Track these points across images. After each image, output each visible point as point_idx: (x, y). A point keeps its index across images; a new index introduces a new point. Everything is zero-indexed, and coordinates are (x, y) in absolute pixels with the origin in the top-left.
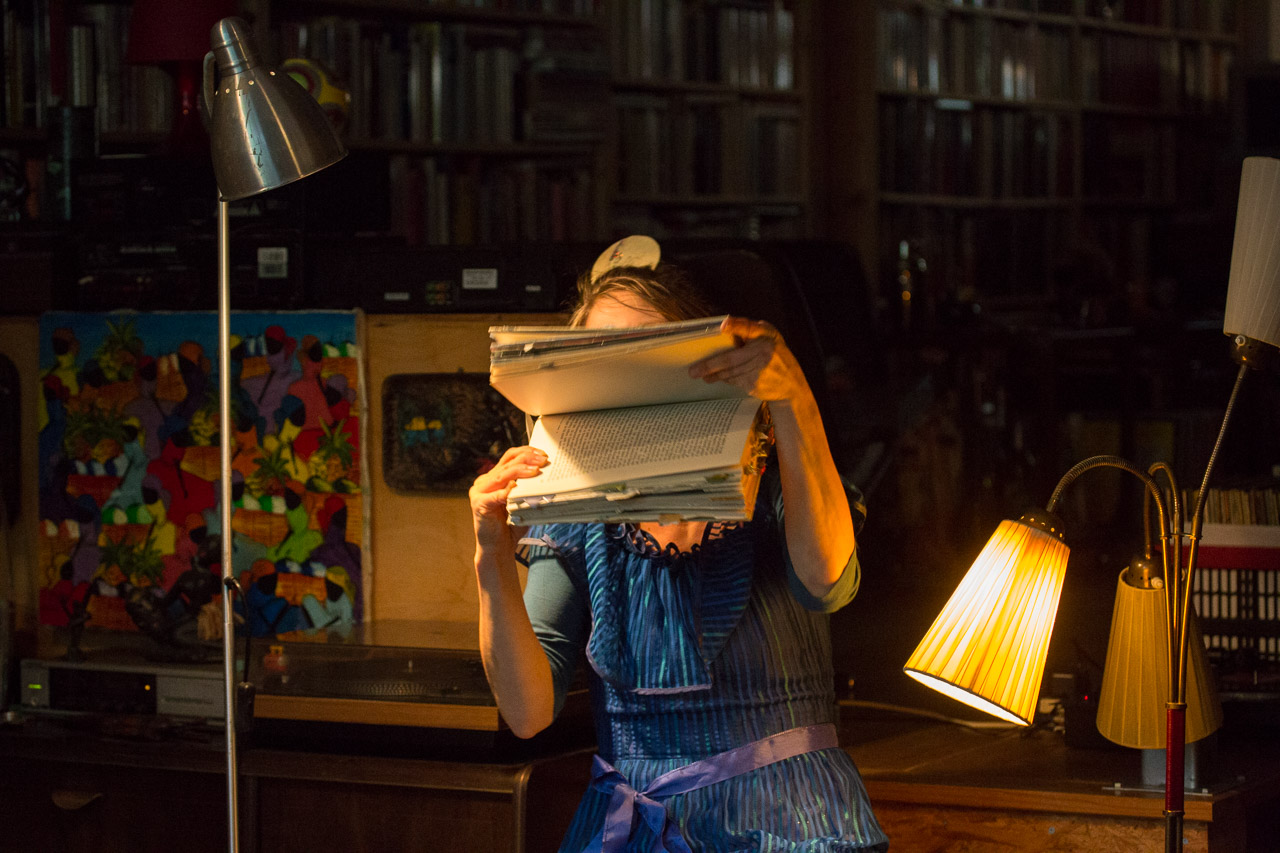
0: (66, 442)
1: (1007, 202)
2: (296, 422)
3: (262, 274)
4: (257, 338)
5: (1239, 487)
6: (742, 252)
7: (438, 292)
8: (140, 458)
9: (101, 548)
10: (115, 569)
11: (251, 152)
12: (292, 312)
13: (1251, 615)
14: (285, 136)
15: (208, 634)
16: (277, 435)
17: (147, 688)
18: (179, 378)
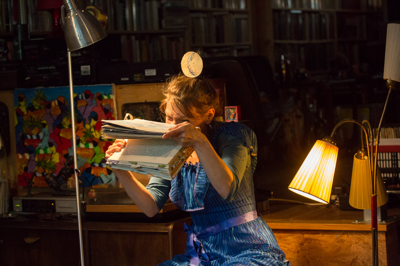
0: (24, 129)
1: (314, 41)
2: (96, 119)
3: (82, 74)
4: (82, 94)
5: (391, 127)
6: (232, 60)
7: (138, 77)
8: (47, 133)
9: (36, 162)
10: (41, 168)
11: (77, 36)
12: (92, 86)
13: (396, 166)
14: (88, 30)
15: (71, 187)
16: (89, 124)
17: (53, 204)
18: (58, 107)
